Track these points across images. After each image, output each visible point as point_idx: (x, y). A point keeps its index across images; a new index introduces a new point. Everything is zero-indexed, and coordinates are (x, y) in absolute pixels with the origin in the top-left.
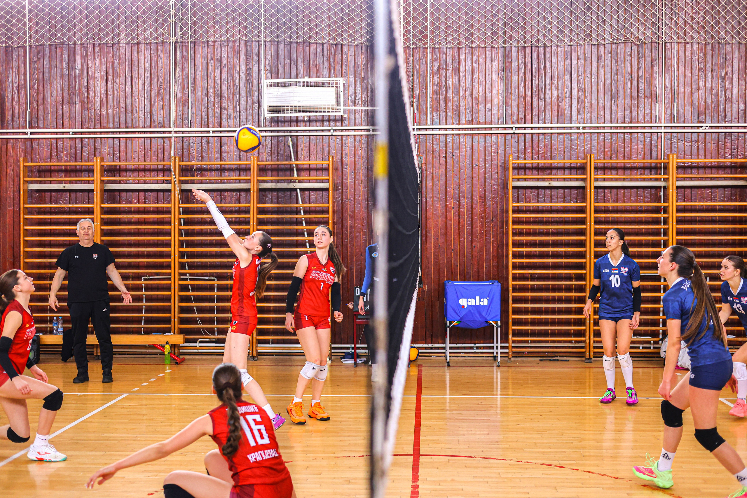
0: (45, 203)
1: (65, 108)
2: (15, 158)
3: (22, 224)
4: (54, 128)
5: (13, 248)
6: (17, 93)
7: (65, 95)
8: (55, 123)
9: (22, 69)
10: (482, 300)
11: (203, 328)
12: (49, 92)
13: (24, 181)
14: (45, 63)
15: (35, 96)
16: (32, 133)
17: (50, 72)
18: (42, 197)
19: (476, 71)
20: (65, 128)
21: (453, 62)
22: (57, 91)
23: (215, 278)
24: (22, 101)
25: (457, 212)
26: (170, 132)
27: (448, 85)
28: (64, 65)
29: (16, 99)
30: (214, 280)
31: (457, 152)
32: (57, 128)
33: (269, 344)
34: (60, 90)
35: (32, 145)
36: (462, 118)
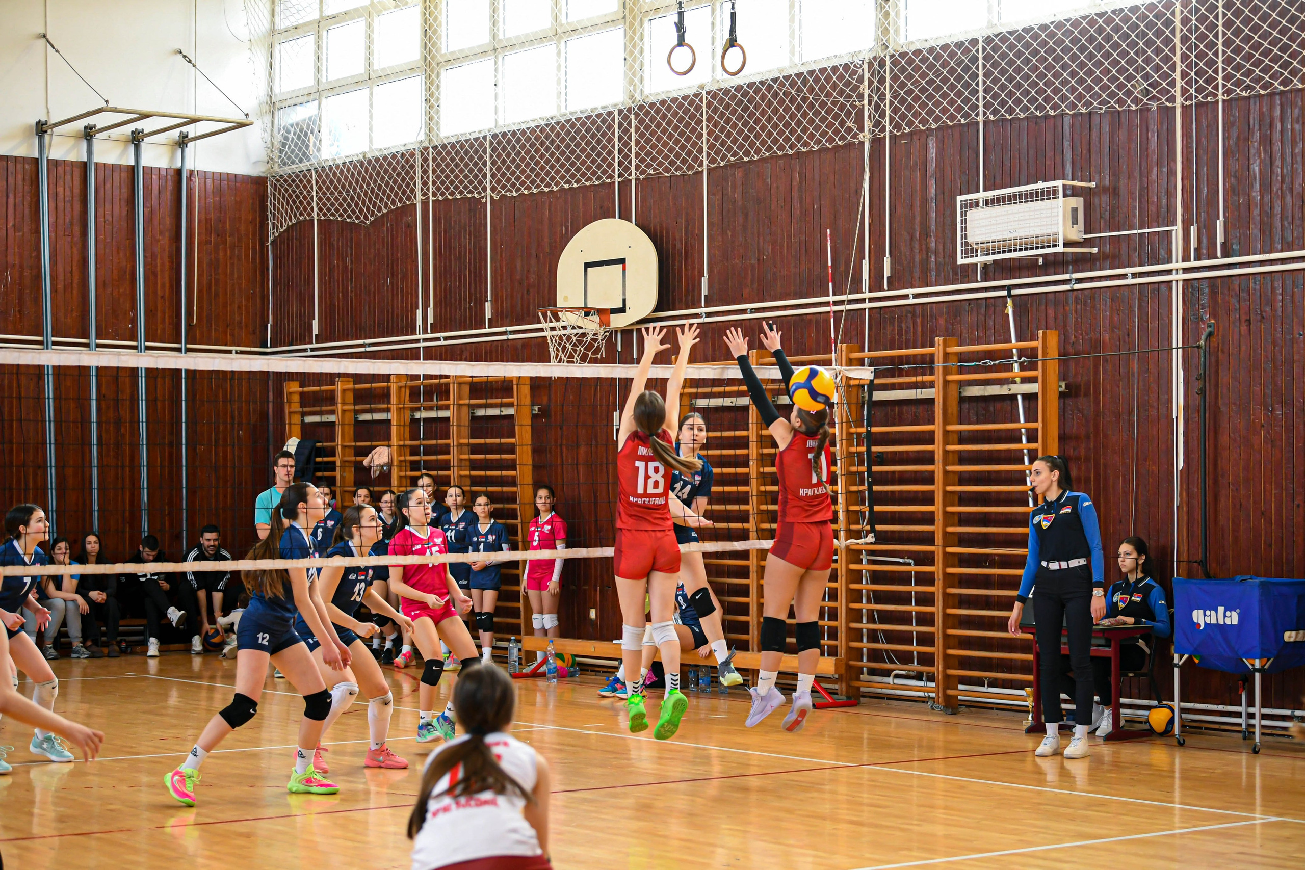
10: (1228, 613)
11: (887, 651)
16: (709, 315)
19: (1298, 140)
21: (1260, 125)
23: (911, 561)
25: (1269, 433)
26: (863, 301)
27: (1252, 173)
30: (909, 564)
31: (1268, 309)
33: (984, 686)
36: (1278, 238)
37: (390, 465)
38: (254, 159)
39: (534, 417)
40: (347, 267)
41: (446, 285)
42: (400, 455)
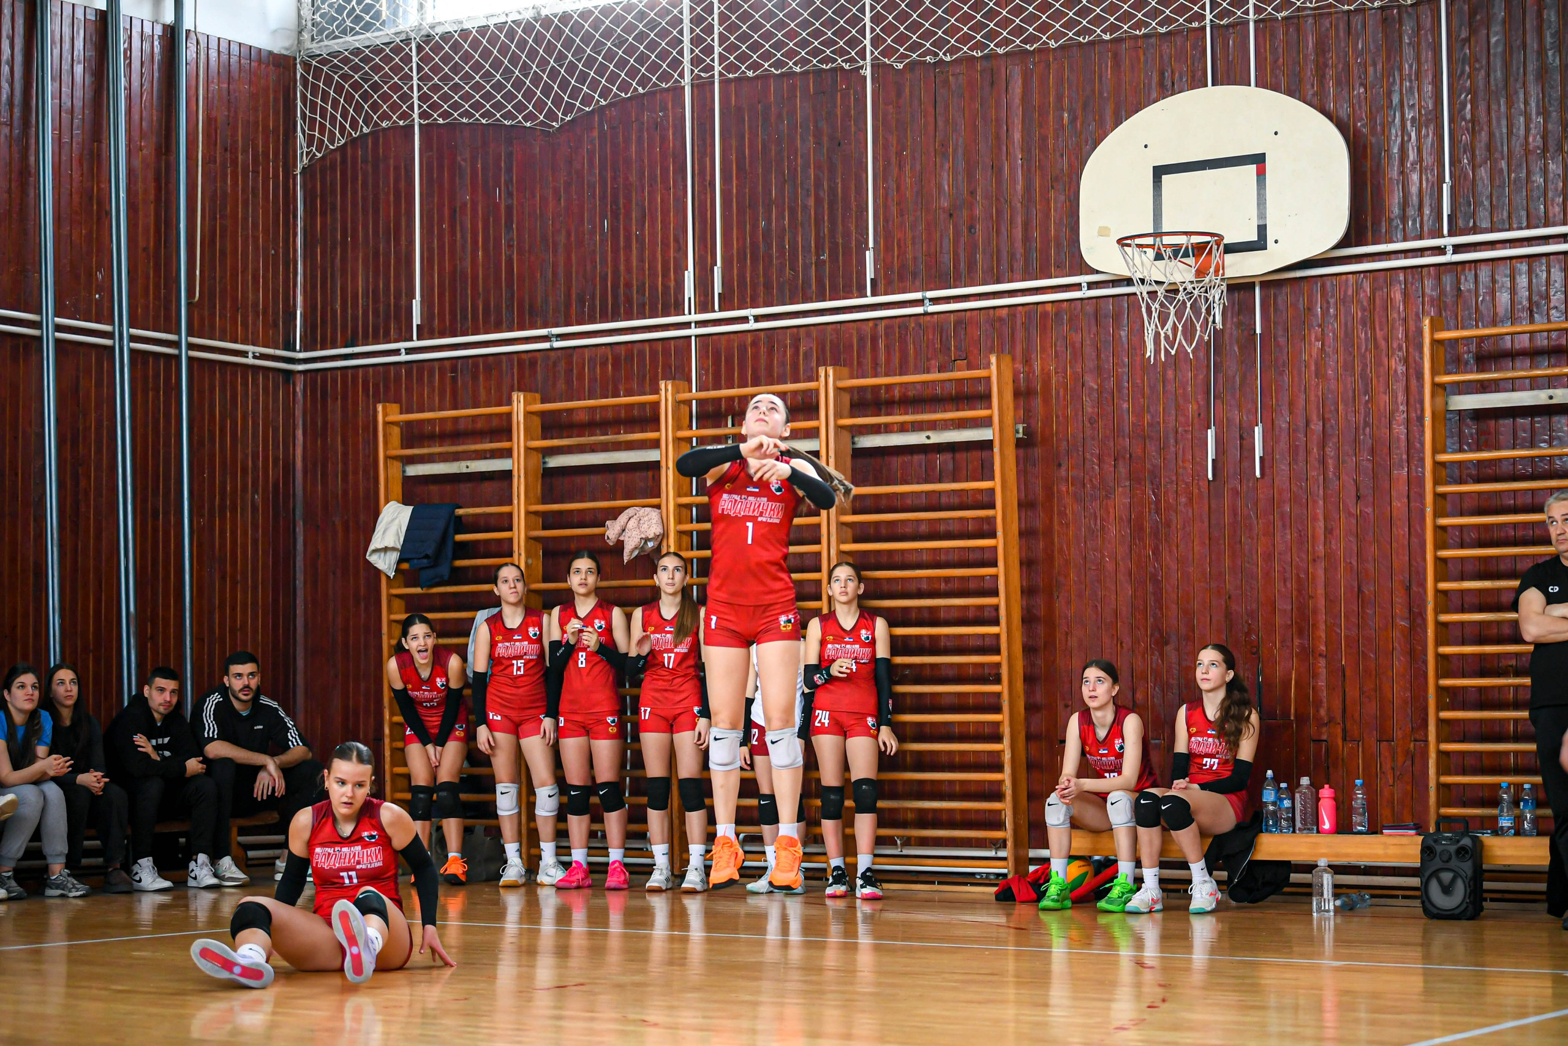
0: (1497, 448)
1: (1552, 167)
2: (1411, 324)
3: (1429, 510)
4: (1520, 228)
5: (1409, 588)
6: (1413, 135)
7: (1550, 126)
8: (1524, 213)
9: (1427, 66)
12: (1504, 122)
13: (1436, 386)
14: (1493, 40)
15: (1466, 138)
16: (1457, 248)
17: (1507, 66)
18: (1489, 433)
20: (1554, 225)
22: (1528, 121)
24: (1428, 159)
28: (1549, 40)
29: (1412, 156)
32: (1528, 227)
34: (1538, 114)
35: (1459, 282)
37: (664, 535)
38: (273, 25)
39: (1019, 443)
40: (497, 206)
41: (755, 226)
42: (679, 521)
